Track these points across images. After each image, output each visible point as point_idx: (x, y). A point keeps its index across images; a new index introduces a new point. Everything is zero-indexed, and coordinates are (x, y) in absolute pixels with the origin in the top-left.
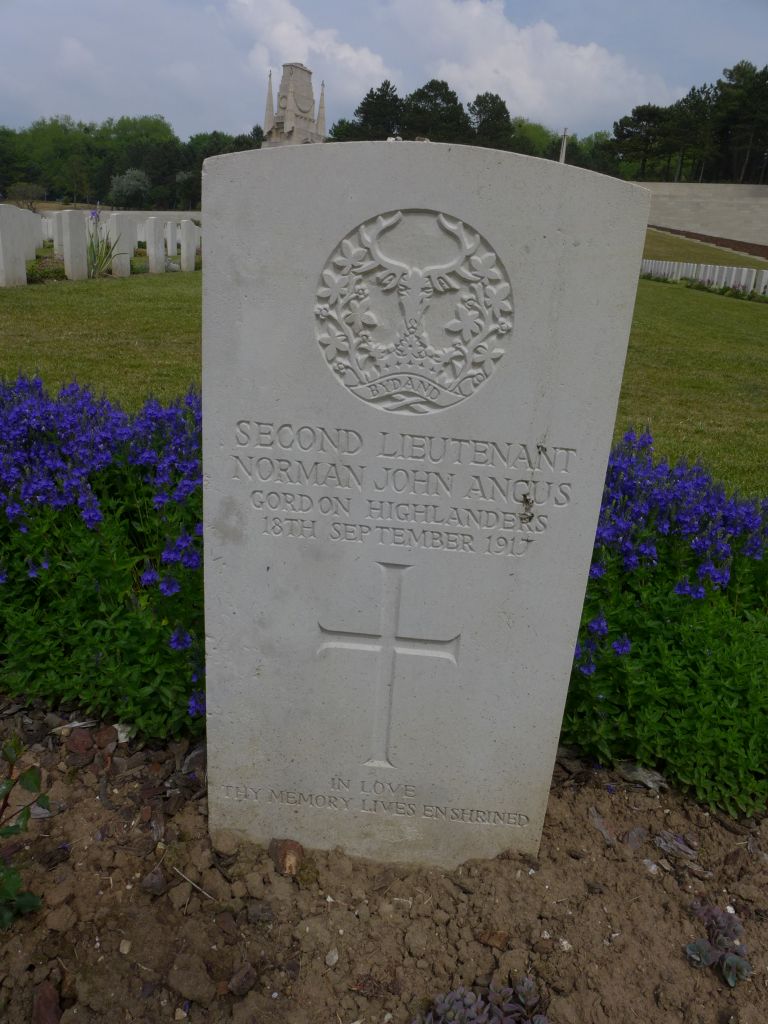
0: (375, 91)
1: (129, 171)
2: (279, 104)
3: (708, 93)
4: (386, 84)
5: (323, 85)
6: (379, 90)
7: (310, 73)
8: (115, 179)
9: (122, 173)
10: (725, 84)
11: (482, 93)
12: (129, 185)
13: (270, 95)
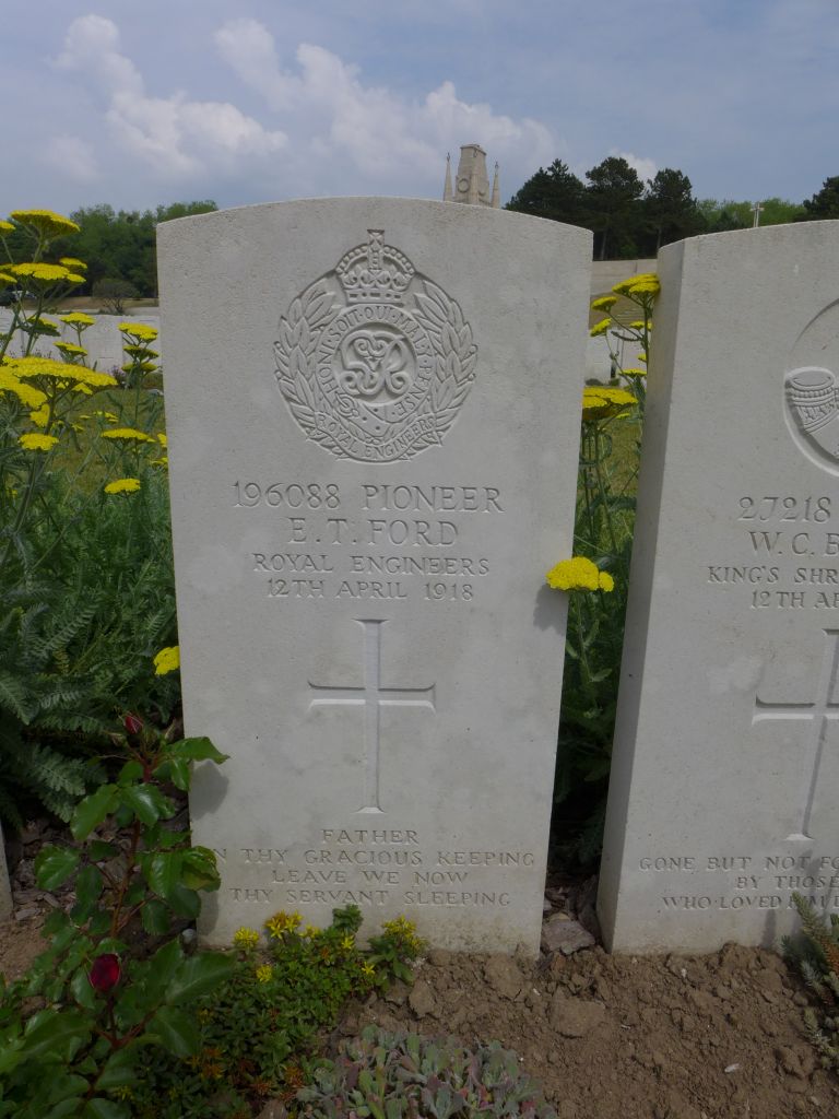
0: (545, 170)
2: (457, 186)
4: (557, 163)
5: (497, 166)
6: (551, 169)
7: (485, 154)
11: (663, 169)
13: (448, 178)
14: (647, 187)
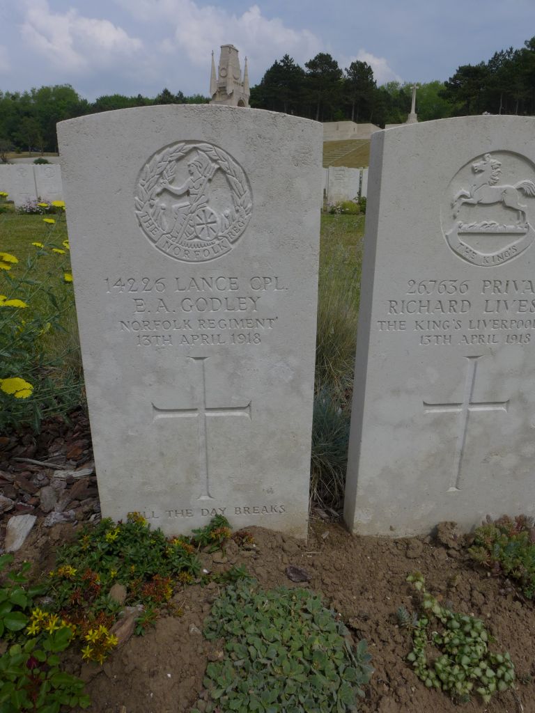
0: (278, 62)
2: (220, 73)
3: (505, 56)
4: (287, 57)
5: (246, 59)
6: (282, 61)
7: (237, 51)
11: (355, 61)
13: (213, 67)
14: (345, 73)
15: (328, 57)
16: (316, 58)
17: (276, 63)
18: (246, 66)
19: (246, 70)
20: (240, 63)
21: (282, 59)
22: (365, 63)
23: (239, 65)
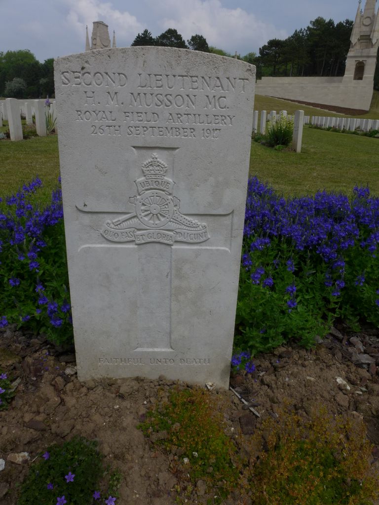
1: (14, 79)
2: (92, 42)
3: (303, 33)
4: (146, 31)
5: (114, 32)
6: (142, 34)
7: (107, 26)
8: (7, 83)
9: (11, 80)
10: (311, 28)
11: (194, 35)
12: (15, 86)
13: (87, 38)
15: (175, 31)
16: (166, 32)
17: (139, 35)
18: (114, 37)
19: (114, 40)
20: (110, 35)
21: (143, 32)
22: (202, 37)
23: (109, 37)
